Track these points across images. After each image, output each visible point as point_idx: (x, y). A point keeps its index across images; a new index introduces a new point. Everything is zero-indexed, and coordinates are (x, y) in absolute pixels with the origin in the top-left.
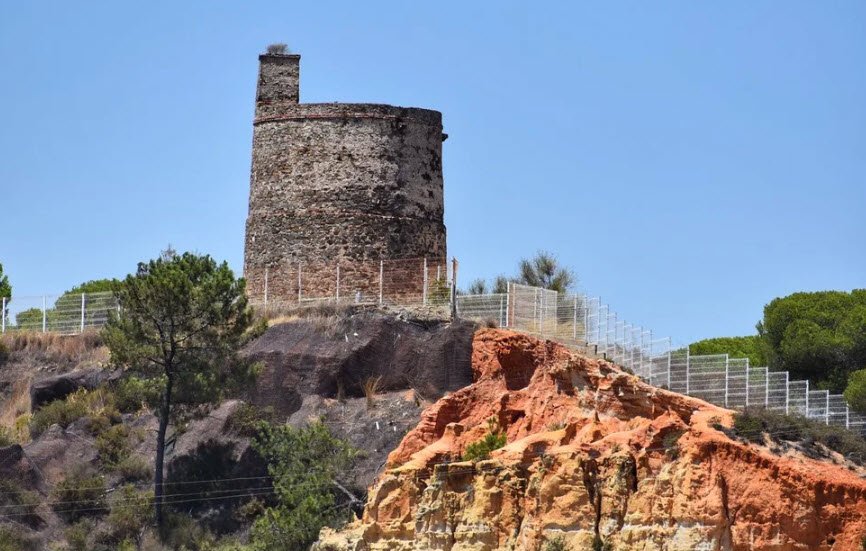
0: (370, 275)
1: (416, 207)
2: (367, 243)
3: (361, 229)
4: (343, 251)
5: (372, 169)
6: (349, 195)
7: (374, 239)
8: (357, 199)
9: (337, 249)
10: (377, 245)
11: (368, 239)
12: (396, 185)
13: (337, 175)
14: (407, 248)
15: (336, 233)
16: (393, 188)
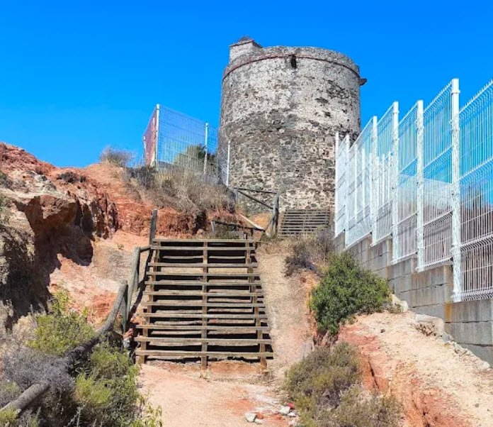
0: (264, 179)
1: (309, 124)
2: (263, 155)
3: (258, 145)
4: (245, 164)
5: (269, 97)
6: (251, 120)
7: (268, 151)
8: (257, 123)
9: (242, 163)
10: (271, 155)
11: (263, 152)
12: (289, 108)
13: (244, 107)
14: (297, 156)
15: (241, 151)
16: (286, 110)
